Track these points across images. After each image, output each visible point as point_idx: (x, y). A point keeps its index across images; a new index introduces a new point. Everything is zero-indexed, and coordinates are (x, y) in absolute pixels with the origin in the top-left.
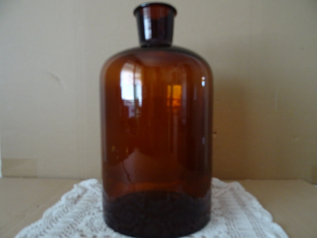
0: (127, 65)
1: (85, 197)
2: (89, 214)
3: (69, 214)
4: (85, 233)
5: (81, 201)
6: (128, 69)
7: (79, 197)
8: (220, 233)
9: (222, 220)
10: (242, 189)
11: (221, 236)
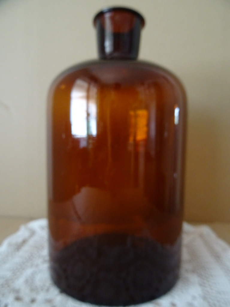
0: (79, 82)
1: (31, 242)
2: (32, 265)
3: (8, 265)
4: (22, 294)
5: (26, 248)
6: (81, 87)
7: (24, 242)
8: (194, 298)
9: (194, 278)
11: (196, 303)
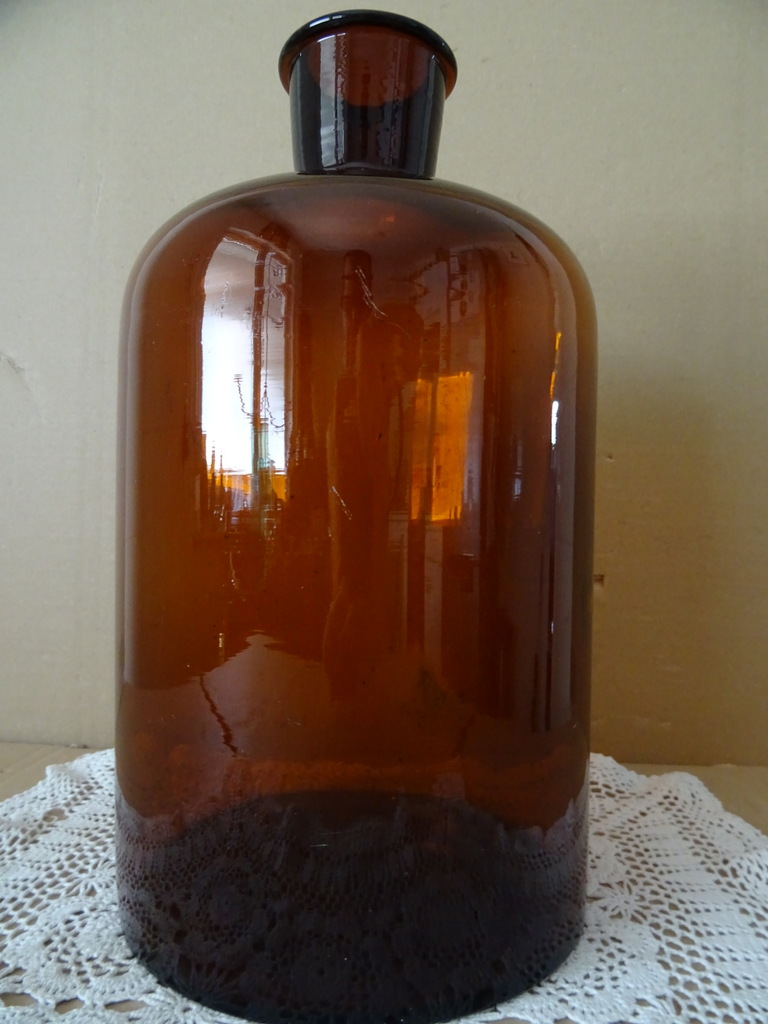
10: (710, 803)
